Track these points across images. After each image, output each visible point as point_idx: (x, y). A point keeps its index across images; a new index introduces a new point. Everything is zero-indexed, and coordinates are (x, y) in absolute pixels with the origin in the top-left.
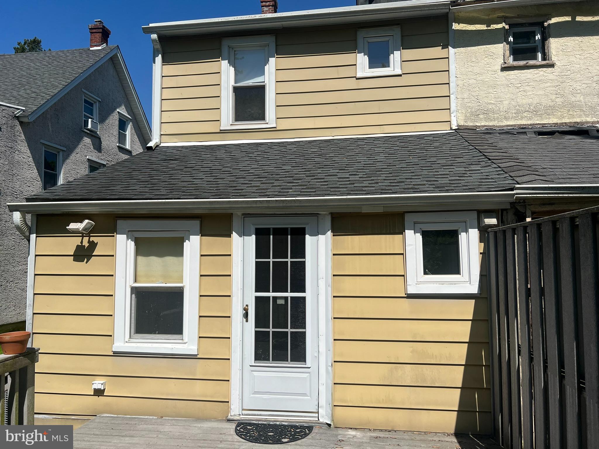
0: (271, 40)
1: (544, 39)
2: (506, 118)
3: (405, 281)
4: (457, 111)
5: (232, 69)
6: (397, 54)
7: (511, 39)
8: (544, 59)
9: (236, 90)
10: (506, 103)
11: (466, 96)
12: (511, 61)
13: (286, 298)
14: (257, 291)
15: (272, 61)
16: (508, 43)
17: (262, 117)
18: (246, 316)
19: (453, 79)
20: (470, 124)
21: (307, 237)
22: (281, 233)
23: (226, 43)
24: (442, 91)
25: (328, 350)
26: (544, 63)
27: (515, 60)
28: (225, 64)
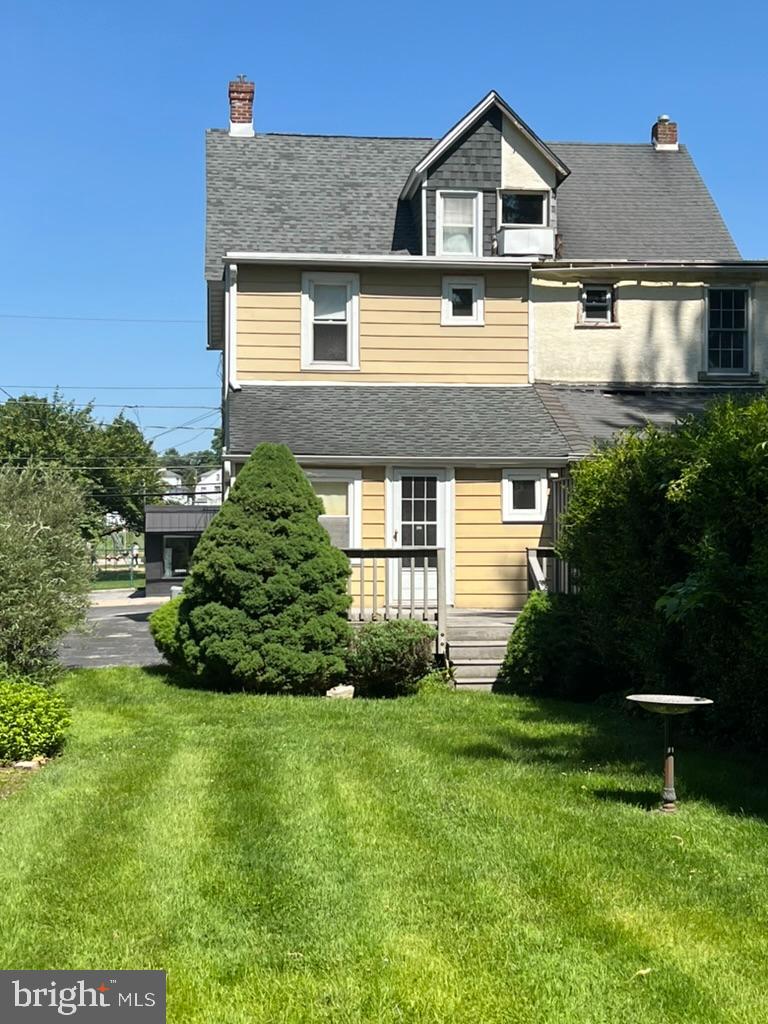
0: (355, 278)
1: (613, 300)
2: (578, 375)
3: (502, 514)
4: (535, 365)
5: (312, 303)
6: (480, 302)
7: (585, 296)
8: (613, 321)
9: (316, 327)
10: (578, 359)
11: (543, 350)
12: (584, 319)
13: (423, 526)
14: (403, 520)
15: (355, 298)
16: (581, 300)
17: (343, 357)
18: (395, 537)
19: (531, 334)
20: (546, 378)
21: (438, 483)
22: (419, 480)
23: (306, 276)
24: (522, 344)
25: (452, 558)
26: (612, 324)
27: (588, 316)
28: (305, 297)
